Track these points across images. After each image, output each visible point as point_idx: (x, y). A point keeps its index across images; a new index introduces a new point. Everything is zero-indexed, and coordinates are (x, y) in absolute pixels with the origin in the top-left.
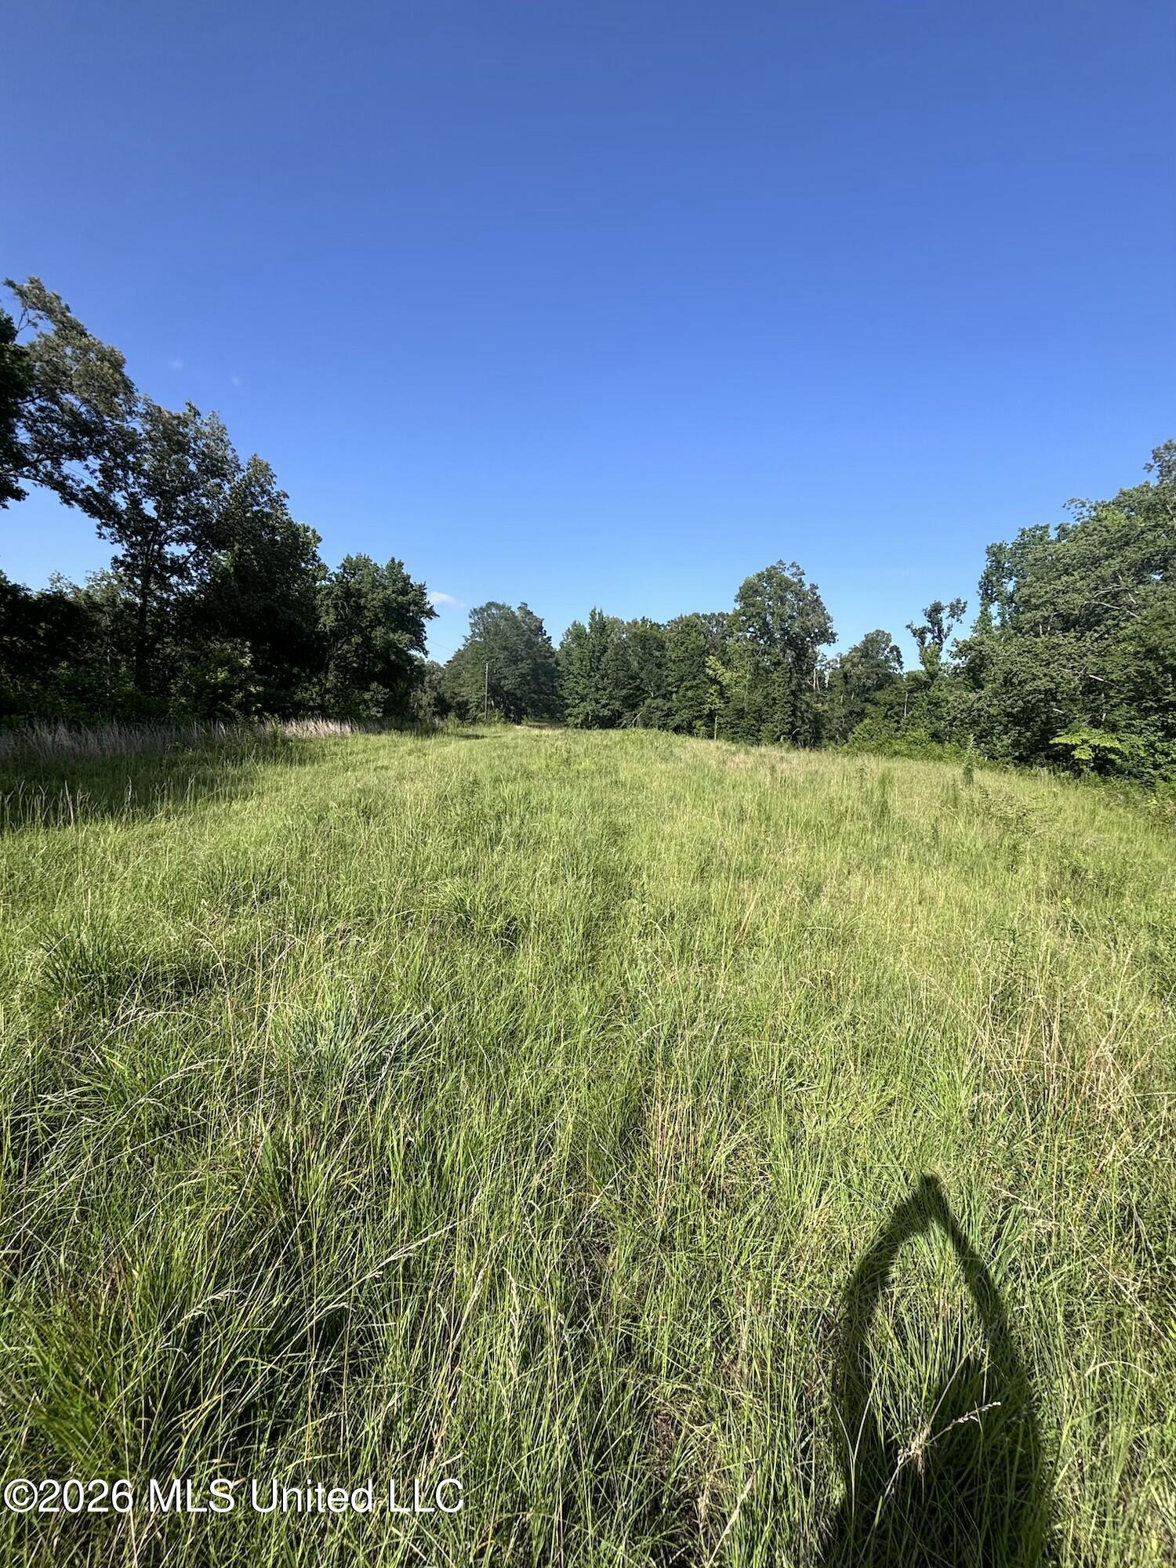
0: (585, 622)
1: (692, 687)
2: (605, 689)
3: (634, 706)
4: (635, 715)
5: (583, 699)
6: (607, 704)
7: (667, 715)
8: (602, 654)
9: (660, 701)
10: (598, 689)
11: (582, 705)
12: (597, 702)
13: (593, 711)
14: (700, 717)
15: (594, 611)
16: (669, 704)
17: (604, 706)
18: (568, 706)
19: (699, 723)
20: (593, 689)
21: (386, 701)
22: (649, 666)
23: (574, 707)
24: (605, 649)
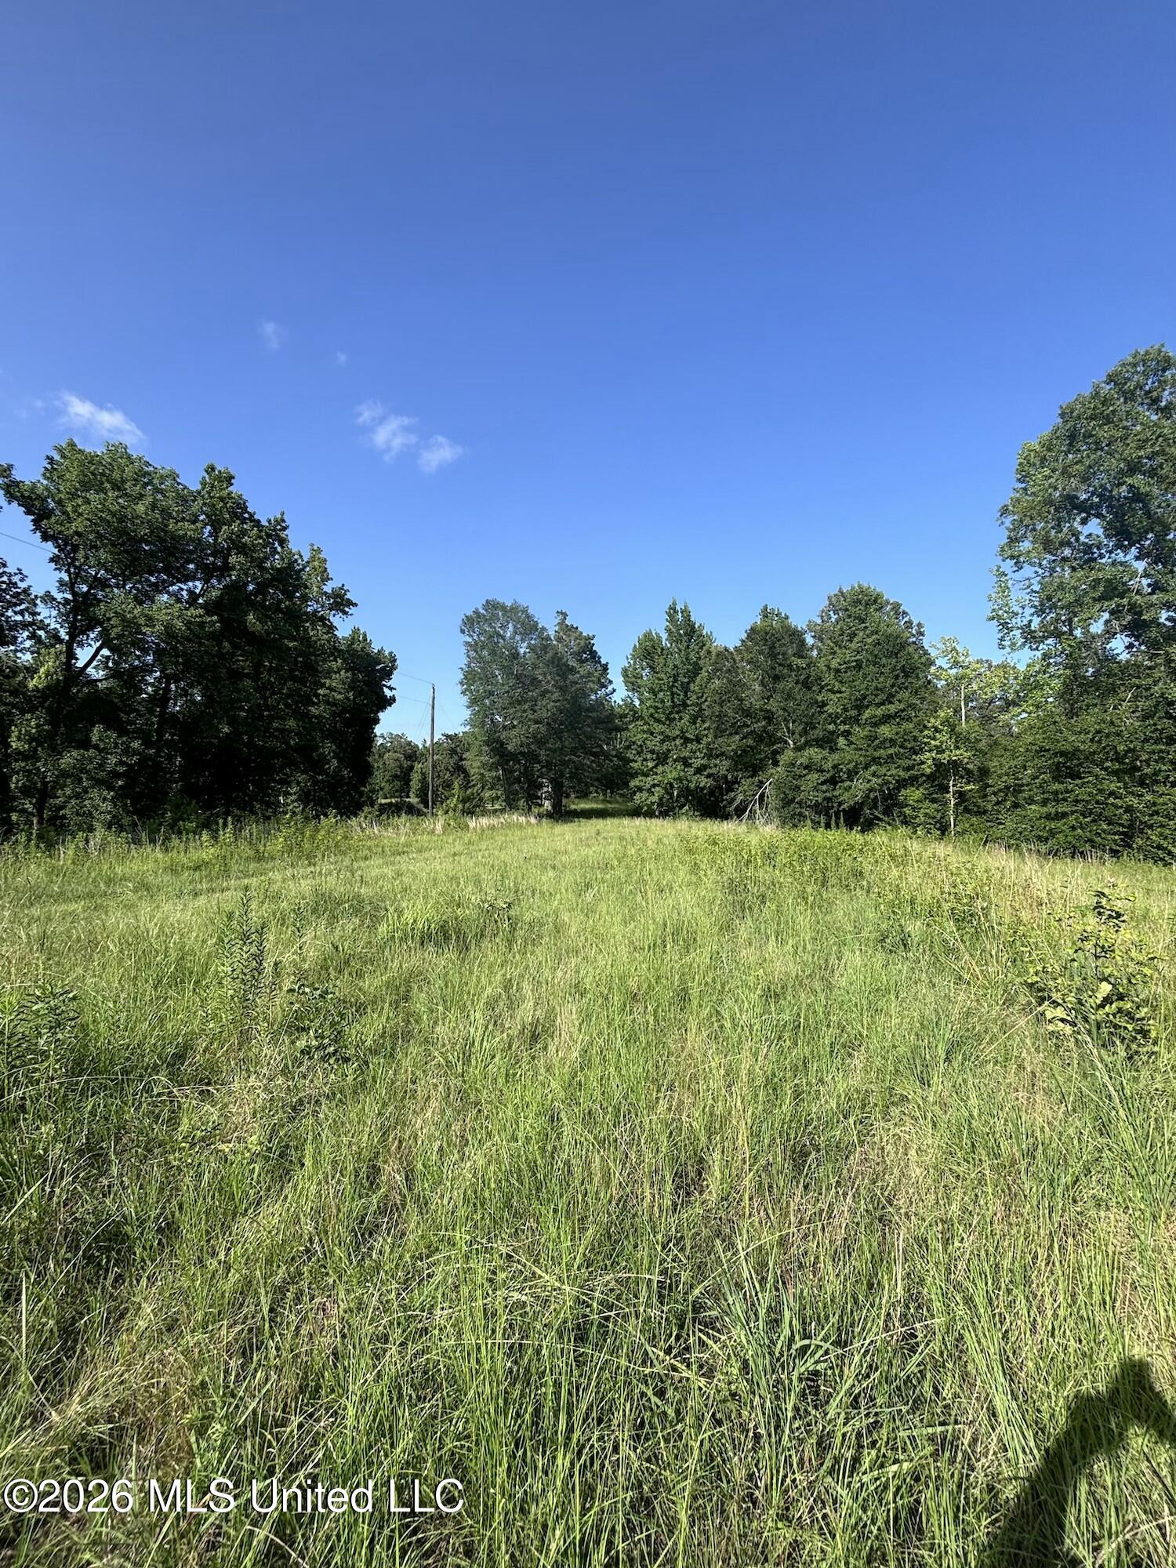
0: (660, 627)
1: (886, 719)
2: (698, 740)
3: (755, 769)
4: (761, 783)
5: (662, 759)
6: (704, 767)
7: (833, 781)
8: (692, 680)
9: (814, 753)
10: (687, 740)
11: (660, 769)
12: (686, 763)
13: (679, 779)
14: (913, 781)
15: (673, 608)
16: (836, 756)
17: (699, 771)
18: (634, 775)
19: (913, 794)
20: (678, 742)
21: (131, 774)
22: (788, 684)
23: (646, 775)
24: (697, 670)
